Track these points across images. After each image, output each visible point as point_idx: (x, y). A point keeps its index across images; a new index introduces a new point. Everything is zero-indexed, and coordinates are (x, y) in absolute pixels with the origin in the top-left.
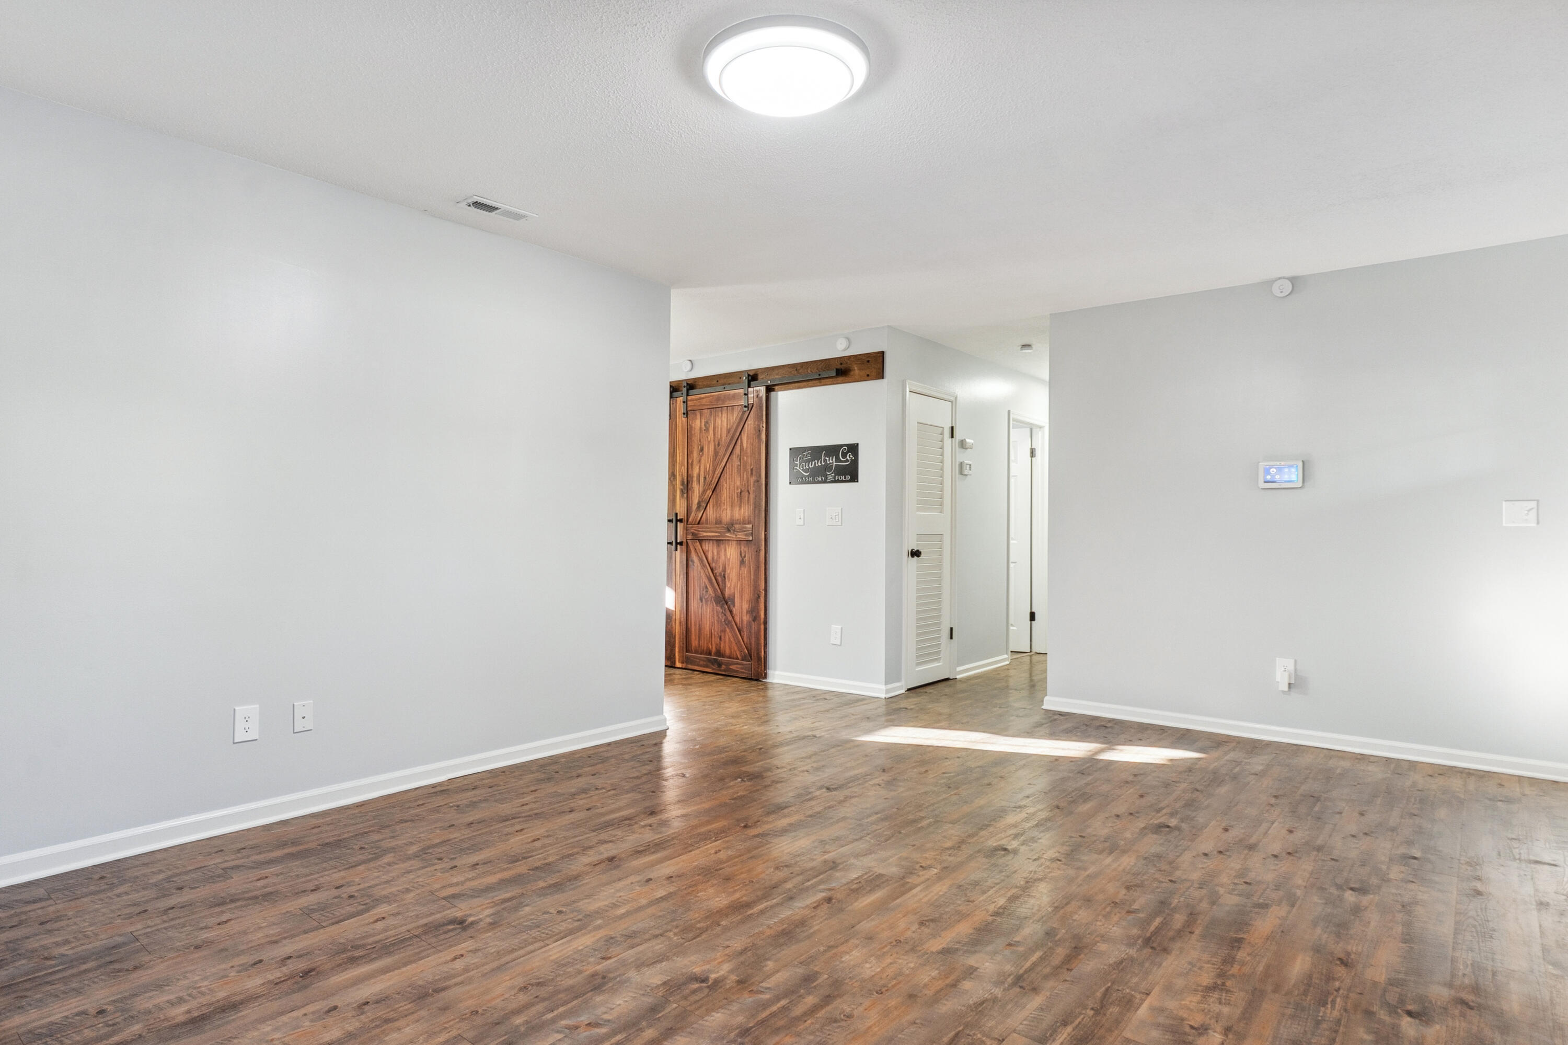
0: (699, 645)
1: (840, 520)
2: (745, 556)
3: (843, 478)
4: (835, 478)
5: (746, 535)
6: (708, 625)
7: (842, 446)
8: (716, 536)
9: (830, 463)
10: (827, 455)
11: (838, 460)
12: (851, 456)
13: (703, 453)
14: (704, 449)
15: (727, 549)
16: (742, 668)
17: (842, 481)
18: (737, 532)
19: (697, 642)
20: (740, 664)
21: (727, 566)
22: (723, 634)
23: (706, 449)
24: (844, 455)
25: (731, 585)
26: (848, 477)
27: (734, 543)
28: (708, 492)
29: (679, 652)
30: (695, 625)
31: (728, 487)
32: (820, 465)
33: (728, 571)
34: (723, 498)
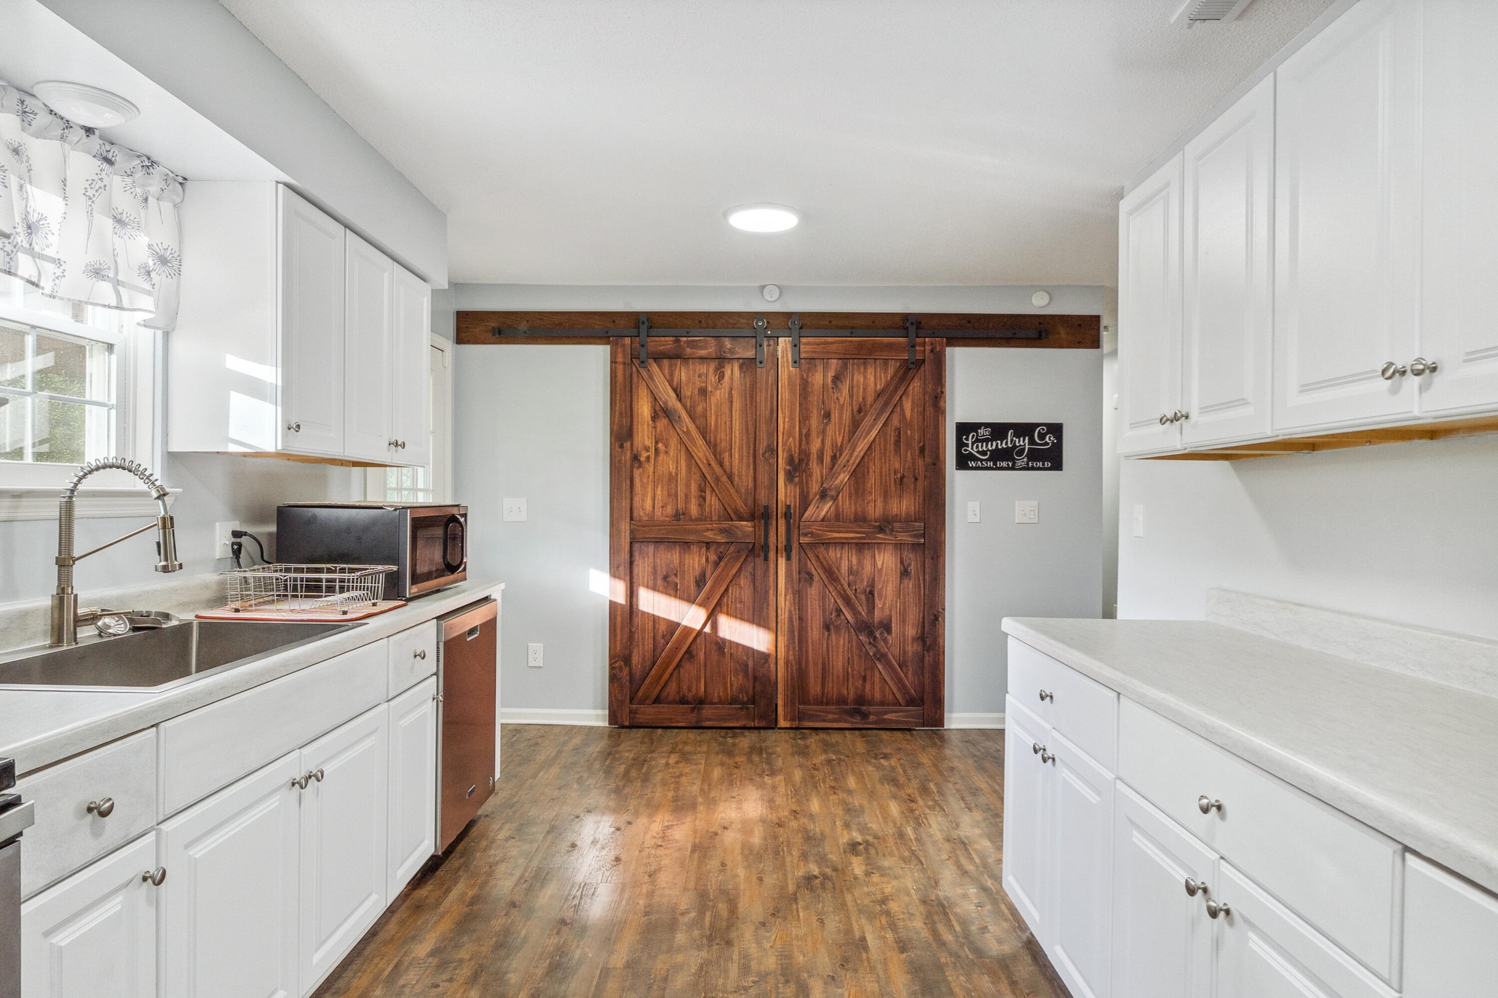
0: (823, 693)
1: (1037, 517)
2: (909, 565)
3: (1040, 464)
4: (1028, 464)
5: (915, 536)
6: (840, 664)
7: (1038, 425)
8: (859, 538)
9: (1021, 445)
10: (1017, 435)
11: (1032, 442)
12: (1052, 438)
13: (829, 420)
14: (833, 416)
15: (877, 556)
16: (903, 717)
17: (1039, 469)
18: (897, 532)
19: (819, 689)
20: (902, 711)
21: (876, 579)
22: (869, 674)
23: (835, 416)
24: (1042, 436)
25: (884, 604)
26: (1048, 464)
27: (891, 547)
28: (842, 476)
29: (785, 705)
30: (815, 664)
31: (878, 471)
32: (1005, 447)
33: (878, 586)
34: (869, 485)
